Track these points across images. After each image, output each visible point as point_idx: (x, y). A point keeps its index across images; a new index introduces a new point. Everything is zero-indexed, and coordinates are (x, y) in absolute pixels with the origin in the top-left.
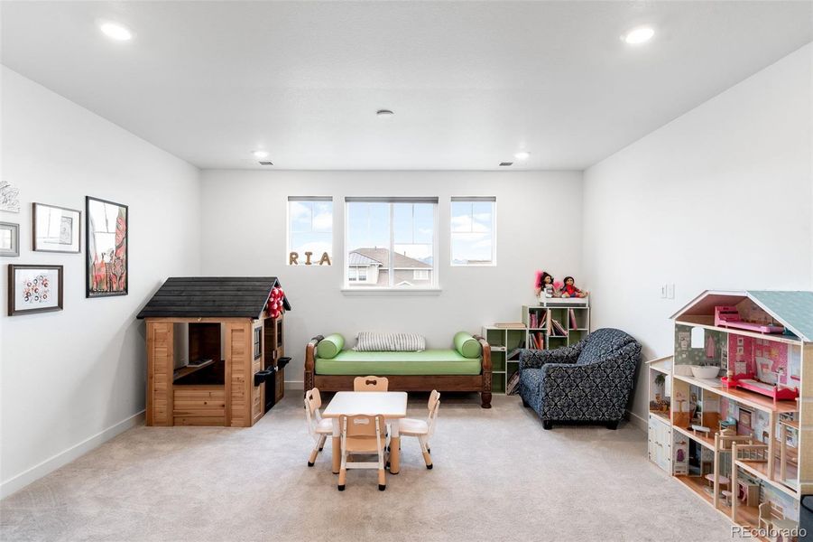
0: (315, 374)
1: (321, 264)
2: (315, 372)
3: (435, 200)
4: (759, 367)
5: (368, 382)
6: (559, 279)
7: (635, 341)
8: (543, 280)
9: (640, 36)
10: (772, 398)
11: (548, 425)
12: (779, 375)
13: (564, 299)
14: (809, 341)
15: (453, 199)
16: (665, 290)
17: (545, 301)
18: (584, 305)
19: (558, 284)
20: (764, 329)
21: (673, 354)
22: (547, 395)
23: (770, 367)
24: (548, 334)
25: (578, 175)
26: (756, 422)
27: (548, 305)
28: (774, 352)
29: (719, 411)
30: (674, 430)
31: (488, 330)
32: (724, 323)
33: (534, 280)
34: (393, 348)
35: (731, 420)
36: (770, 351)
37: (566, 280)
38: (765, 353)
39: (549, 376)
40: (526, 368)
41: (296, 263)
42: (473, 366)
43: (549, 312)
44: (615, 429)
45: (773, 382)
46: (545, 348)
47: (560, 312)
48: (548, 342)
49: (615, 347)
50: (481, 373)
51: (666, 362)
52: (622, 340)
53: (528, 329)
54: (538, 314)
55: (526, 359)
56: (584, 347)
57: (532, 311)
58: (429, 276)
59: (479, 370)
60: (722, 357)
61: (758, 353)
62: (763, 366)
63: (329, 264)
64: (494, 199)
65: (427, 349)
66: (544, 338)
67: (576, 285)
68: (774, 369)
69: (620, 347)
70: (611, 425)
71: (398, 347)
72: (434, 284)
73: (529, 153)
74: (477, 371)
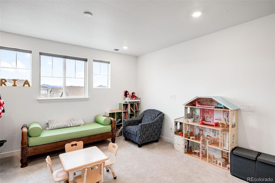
0: (28, 147)
1: (24, 86)
2: (28, 145)
3: (86, 60)
4: (205, 117)
5: (72, 145)
6: (130, 93)
7: (162, 113)
8: (126, 94)
9: (197, 15)
10: (214, 126)
11: (140, 146)
12: (212, 119)
13: (134, 100)
14: (232, 109)
15: (94, 61)
16: (172, 96)
17: (128, 101)
18: (139, 102)
19: (130, 95)
20: (213, 107)
21: (184, 116)
22: (141, 135)
23: (209, 117)
24: (129, 113)
25: (136, 58)
26: (205, 133)
27: (129, 102)
28: (210, 113)
29: (192, 131)
30: (185, 139)
31: (109, 113)
32: (199, 106)
33: (123, 94)
34: (69, 126)
35: (197, 133)
36: (209, 113)
37: (133, 93)
38: (207, 114)
39: (142, 128)
40: (127, 126)
41: (5, 85)
42: (109, 128)
43: (129, 105)
44: (157, 142)
45: (210, 121)
46: (128, 118)
47: (132, 105)
48: (129, 116)
49: (157, 115)
50: (112, 131)
51: (181, 119)
52: (158, 113)
53: (123, 112)
54: (126, 106)
55: (127, 123)
56: (143, 116)
57: (124, 105)
58: (48, 92)
59: (111, 130)
60: (193, 115)
61: (205, 113)
62: (206, 117)
63: (29, 86)
64: (109, 63)
65: (85, 124)
66: (128, 115)
67: (136, 95)
68: (210, 118)
69: (158, 115)
70: (157, 141)
71: (72, 125)
72: (86, 96)
73: (128, 47)
74: (110, 131)
